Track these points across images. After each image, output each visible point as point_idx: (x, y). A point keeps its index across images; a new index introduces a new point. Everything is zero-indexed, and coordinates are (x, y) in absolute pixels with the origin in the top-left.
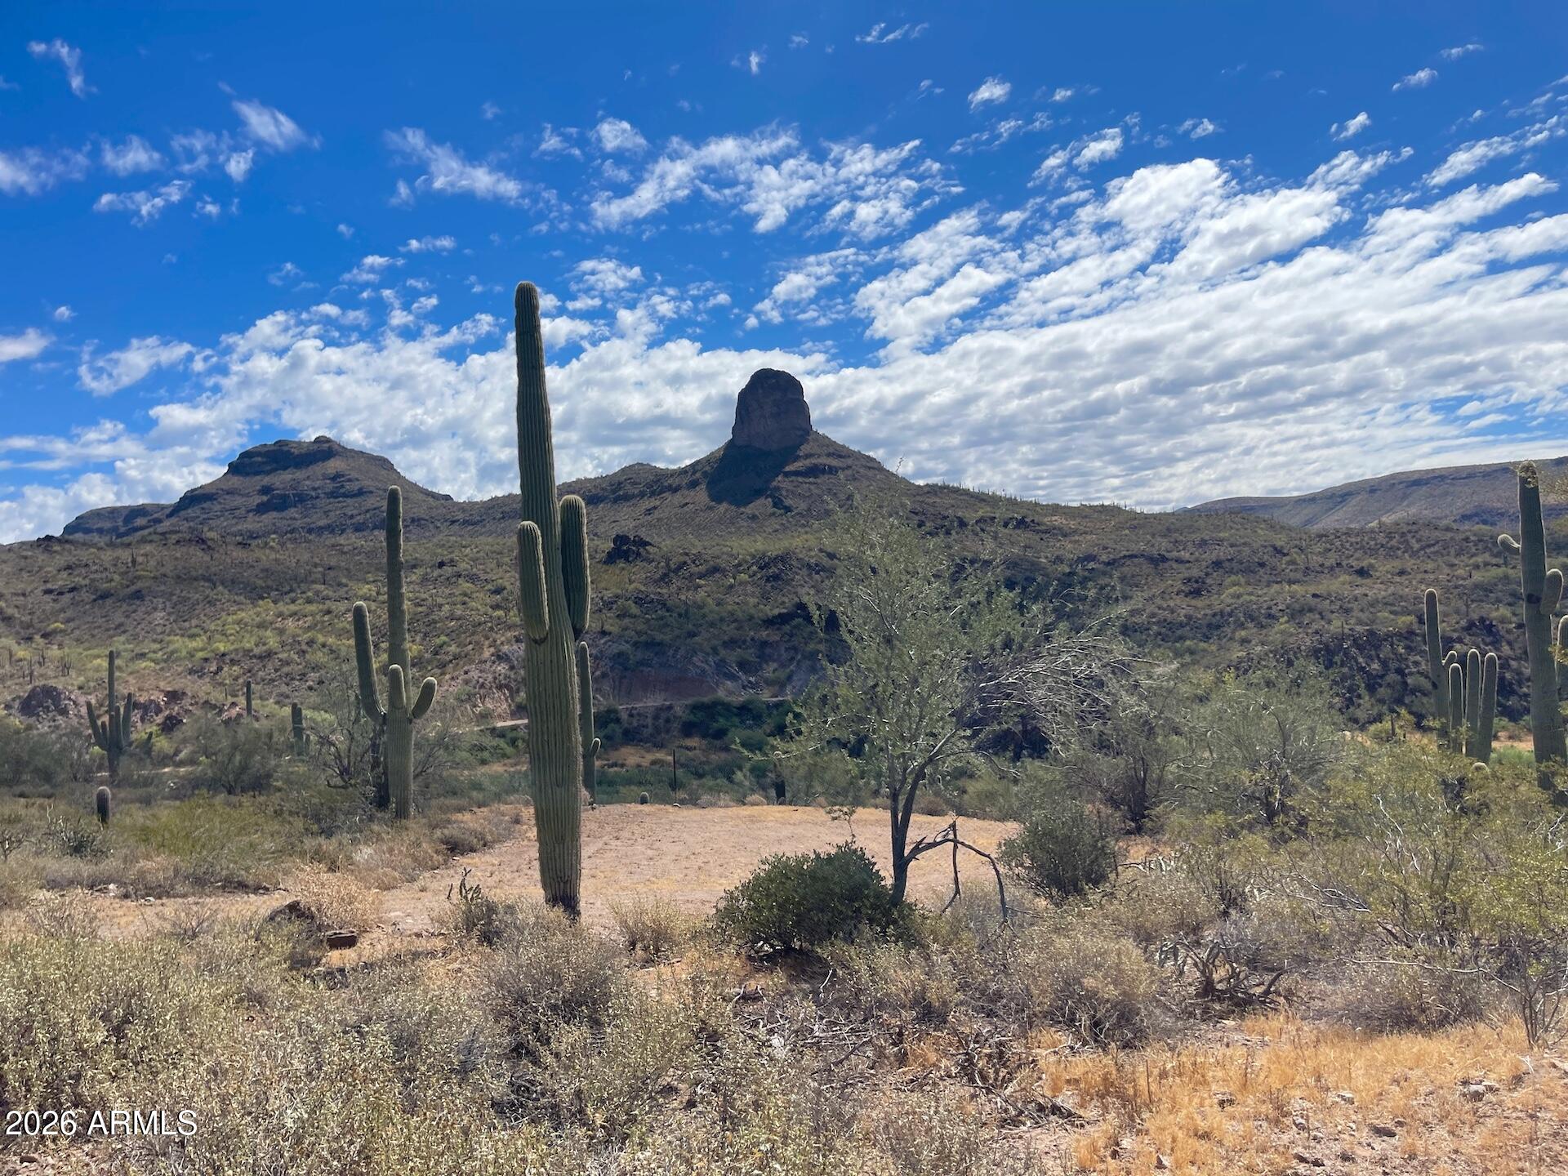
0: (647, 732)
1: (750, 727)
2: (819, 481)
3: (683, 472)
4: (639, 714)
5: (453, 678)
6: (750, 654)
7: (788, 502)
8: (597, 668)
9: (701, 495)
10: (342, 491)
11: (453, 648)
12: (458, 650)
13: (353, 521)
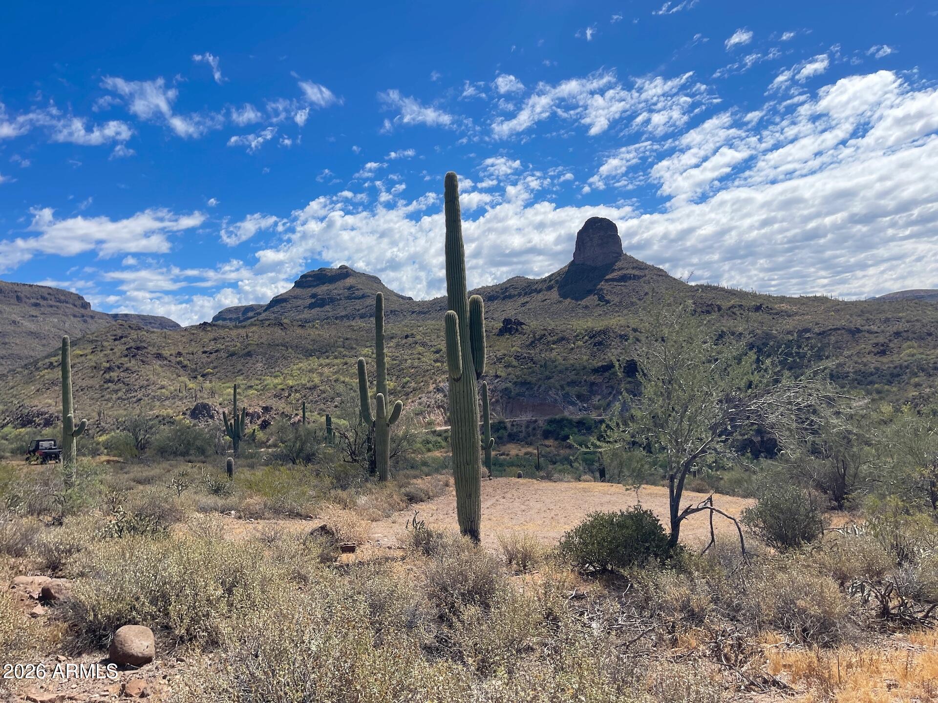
0: (522, 435)
1: (584, 434)
2: (627, 284)
3: (544, 281)
4: (517, 425)
5: (412, 402)
6: (584, 390)
7: (607, 298)
8: (493, 397)
9: (554, 294)
10: (354, 295)
11: (413, 385)
12: (416, 385)
13: (359, 312)
